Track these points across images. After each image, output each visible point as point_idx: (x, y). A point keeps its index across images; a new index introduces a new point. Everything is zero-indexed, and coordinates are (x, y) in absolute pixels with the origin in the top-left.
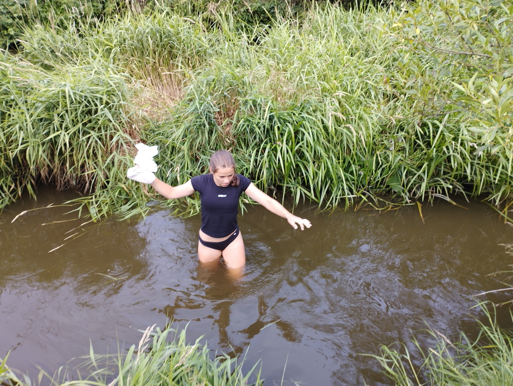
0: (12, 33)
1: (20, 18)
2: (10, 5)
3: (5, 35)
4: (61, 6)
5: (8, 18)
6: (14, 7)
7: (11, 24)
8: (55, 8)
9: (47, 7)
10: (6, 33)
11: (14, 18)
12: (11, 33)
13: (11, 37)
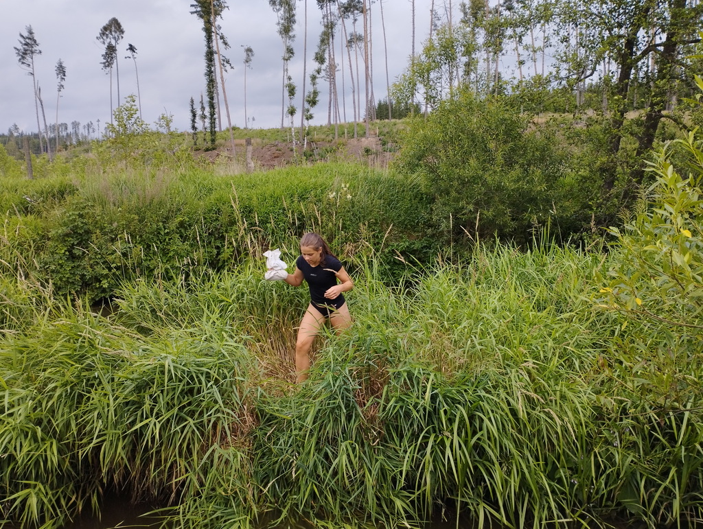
0: (106, 286)
1: (118, 268)
2: (109, 254)
3: (96, 288)
4: (168, 253)
5: (104, 269)
6: (113, 256)
7: (106, 275)
8: (161, 255)
9: (151, 255)
10: (98, 286)
11: (110, 269)
12: (104, 286)
13: (104, 291)
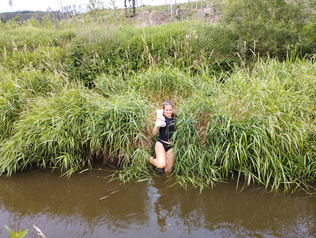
0: (90, 78)
1: (95, 70)
2: (91, 64)
3: (86, 79)
4: (115, 64)
5: (89, 70)
6: (92, 65)
7: (90, 73)
8: (112, 65)
9: (108, 65)
10: (87, 78)
11: (92, 70)
12: (89, 78)
13: (89, 80)
